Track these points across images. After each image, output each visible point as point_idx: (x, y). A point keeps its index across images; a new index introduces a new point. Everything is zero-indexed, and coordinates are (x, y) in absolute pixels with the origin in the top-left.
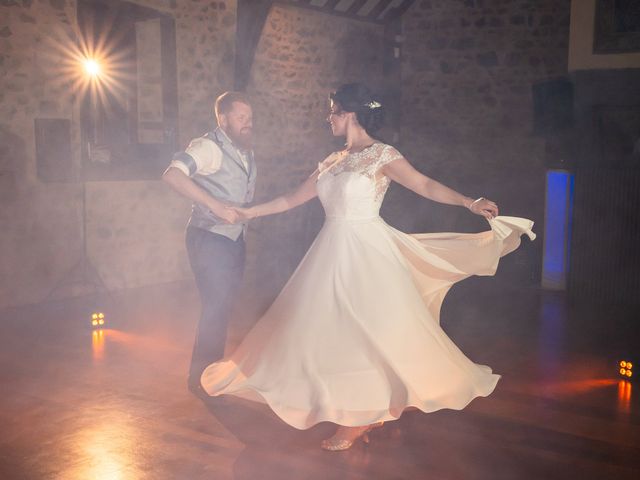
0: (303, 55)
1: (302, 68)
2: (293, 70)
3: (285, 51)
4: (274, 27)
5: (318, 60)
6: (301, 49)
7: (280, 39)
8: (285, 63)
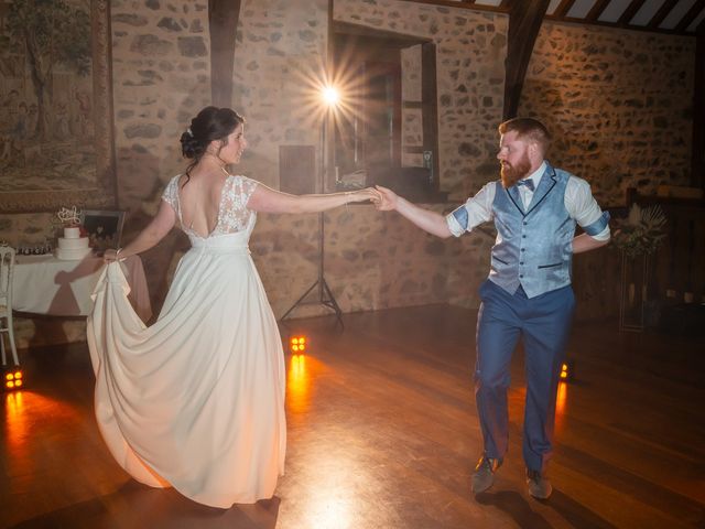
0: (591, 73)
1: (588, 87)
2: (578, 89)
3: (568, 71)
4: (554, 46)
5: (610, 78)
6: (587, 67)
7: (560, 58)
8: (566, 82)
